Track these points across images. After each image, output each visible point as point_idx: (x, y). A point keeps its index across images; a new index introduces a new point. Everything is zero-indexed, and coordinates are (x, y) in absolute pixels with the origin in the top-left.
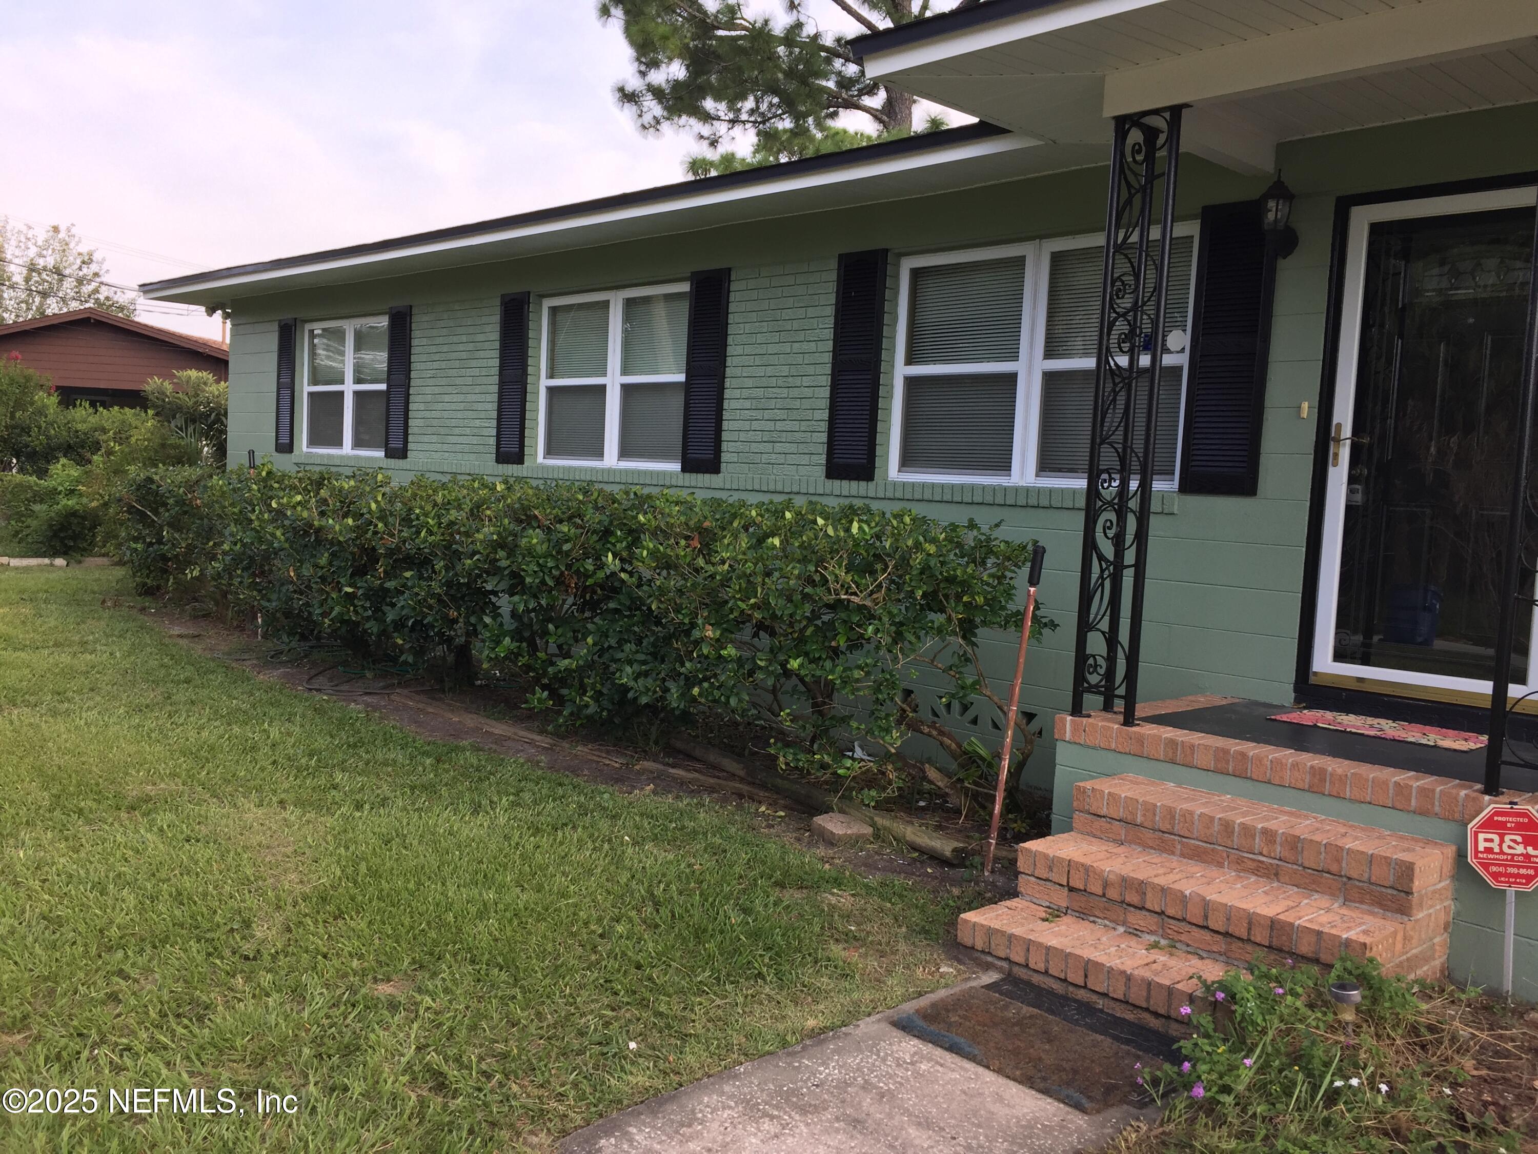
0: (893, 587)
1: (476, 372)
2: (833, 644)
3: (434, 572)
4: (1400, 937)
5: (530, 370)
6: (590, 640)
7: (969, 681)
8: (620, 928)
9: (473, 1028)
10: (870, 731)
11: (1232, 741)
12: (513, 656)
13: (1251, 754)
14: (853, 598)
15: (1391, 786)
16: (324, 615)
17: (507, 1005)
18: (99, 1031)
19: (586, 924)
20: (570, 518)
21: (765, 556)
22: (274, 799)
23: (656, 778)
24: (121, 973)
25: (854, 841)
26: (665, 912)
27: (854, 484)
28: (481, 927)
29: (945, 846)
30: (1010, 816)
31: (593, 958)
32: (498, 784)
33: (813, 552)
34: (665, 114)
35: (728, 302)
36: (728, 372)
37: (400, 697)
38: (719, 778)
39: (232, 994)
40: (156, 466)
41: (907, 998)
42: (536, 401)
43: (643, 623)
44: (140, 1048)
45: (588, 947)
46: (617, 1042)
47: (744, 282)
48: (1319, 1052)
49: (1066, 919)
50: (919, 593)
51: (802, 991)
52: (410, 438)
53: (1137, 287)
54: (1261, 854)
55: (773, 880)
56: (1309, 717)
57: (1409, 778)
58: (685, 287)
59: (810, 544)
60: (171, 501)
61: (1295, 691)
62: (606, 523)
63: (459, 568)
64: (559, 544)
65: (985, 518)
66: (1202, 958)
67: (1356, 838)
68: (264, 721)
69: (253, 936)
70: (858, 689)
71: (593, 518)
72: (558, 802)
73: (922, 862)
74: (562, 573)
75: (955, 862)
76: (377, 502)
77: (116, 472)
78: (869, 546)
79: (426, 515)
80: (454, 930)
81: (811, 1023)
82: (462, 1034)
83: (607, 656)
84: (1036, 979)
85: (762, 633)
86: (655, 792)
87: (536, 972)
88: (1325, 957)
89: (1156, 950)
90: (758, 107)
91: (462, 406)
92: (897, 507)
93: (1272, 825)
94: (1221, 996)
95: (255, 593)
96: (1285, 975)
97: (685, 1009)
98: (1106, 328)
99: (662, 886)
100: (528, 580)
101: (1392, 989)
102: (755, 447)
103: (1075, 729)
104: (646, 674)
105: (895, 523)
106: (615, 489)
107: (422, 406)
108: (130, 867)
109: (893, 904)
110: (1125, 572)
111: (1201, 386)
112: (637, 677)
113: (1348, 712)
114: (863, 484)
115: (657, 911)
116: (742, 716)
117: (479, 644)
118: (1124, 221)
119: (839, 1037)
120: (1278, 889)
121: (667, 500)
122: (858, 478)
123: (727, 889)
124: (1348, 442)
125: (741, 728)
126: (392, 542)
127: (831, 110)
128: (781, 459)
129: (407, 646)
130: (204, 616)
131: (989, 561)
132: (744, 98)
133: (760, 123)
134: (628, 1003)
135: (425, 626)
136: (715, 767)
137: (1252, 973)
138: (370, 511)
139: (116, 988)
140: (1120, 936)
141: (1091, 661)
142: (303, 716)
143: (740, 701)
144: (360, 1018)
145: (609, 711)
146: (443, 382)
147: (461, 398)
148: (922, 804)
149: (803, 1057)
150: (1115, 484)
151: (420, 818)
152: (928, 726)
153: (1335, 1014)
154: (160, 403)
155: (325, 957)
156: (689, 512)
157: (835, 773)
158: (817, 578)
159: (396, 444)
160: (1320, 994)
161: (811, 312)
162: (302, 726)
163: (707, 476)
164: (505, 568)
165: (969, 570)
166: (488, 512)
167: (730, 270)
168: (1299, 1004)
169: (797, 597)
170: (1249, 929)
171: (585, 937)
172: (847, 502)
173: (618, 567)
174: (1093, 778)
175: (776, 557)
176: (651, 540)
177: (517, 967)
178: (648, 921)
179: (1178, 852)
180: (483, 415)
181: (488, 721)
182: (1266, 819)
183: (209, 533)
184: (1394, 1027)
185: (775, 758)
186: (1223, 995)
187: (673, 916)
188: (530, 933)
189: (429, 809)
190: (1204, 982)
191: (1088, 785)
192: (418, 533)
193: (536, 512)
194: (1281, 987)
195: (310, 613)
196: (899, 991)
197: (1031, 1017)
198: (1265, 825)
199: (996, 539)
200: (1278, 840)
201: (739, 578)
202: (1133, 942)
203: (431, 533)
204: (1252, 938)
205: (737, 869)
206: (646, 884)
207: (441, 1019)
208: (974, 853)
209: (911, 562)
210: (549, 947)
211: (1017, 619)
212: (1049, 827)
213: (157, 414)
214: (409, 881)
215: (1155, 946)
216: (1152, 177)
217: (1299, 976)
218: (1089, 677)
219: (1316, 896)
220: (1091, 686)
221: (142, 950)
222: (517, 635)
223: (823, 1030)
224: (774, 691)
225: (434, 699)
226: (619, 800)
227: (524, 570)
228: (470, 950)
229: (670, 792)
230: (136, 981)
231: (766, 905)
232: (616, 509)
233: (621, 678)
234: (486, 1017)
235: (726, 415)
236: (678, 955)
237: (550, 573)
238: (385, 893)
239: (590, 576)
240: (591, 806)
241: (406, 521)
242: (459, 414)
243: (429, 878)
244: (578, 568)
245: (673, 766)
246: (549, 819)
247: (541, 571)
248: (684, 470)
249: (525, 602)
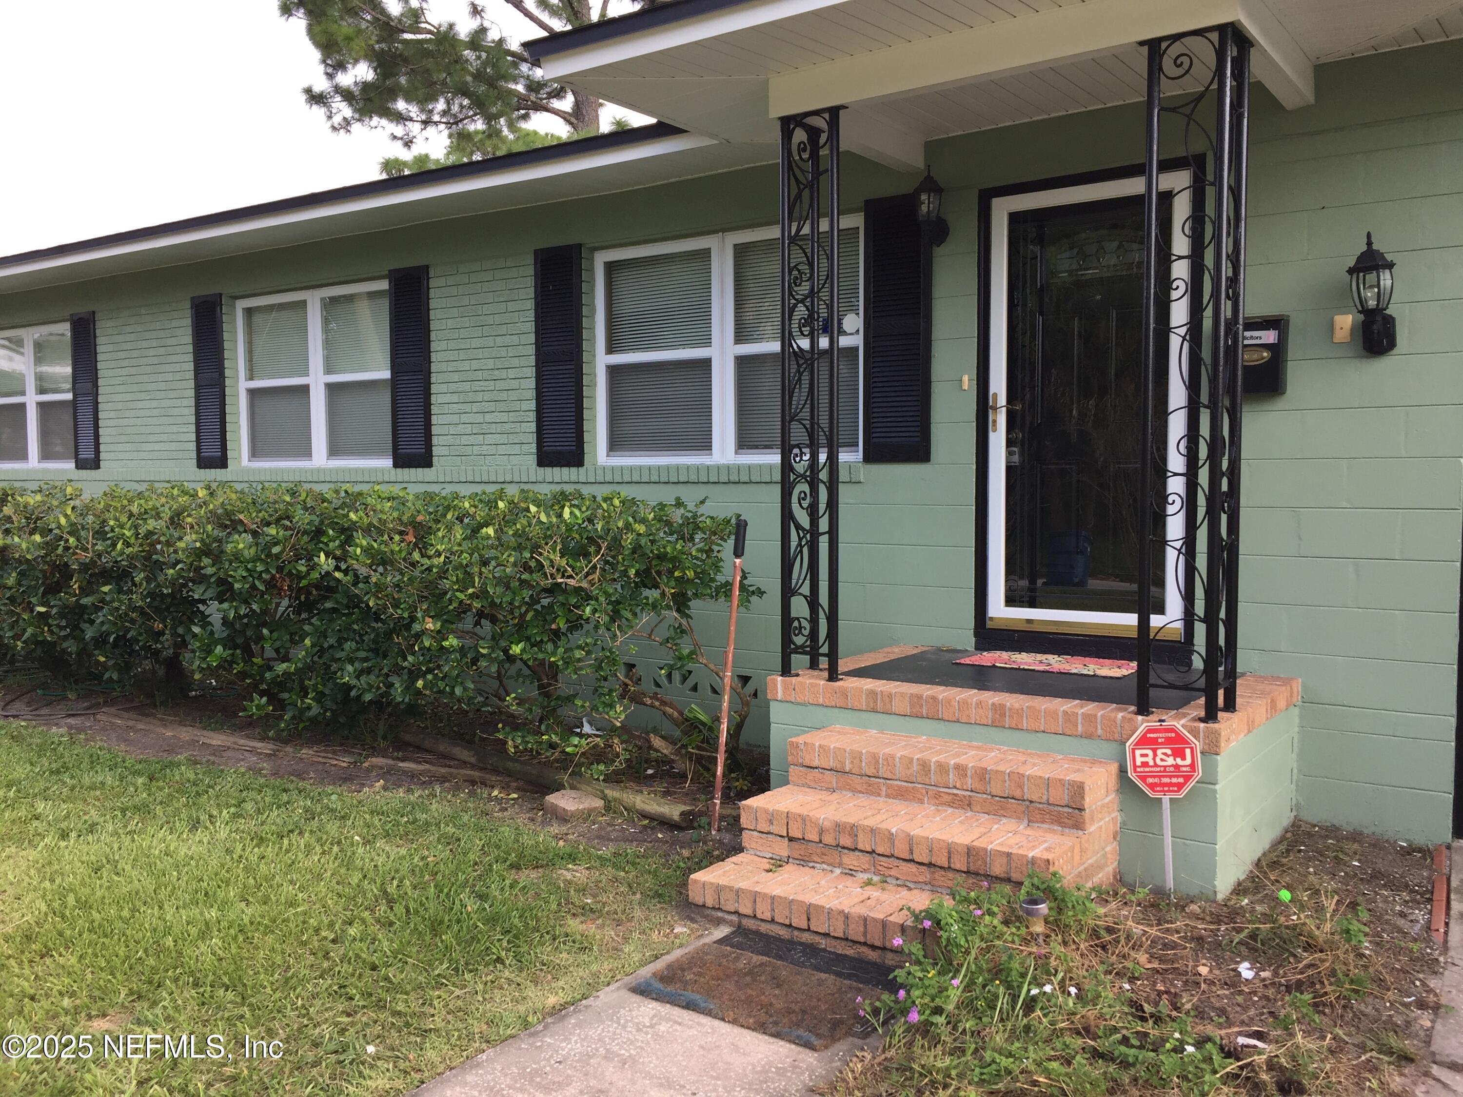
0: (607, 567)
1: (170, 377)
2: (553, 626)
3: (134, 584)
4: (1077, 850)
5: (227, 373)
6: (308, 642)
7: (686, 652)
8: (352, 931)
10: (594, 708)
11: (924, 687)
12: (226, 664)
13: (941, 697)
14: (571, 582)
15: (1060, 714)
16: (16, 637)
17: (235, 1025)
19: (317, 931)
20: (278, 521)
21: (480, 546)
23: (386, 773)
25: (587, 816)
26: (399, 909)
27: (565, 470)
28: (203, 948)
29: (673, 810)
30: (733, 775)
31: (326, 965)
32: (217, 797)
33: (528, 539)
34: (357, 116)
35: (428, 299)
36: (434, 367)
37: (106, 716)
38: (450, 767)
41: (643, 963)
42: (236, 404)
43: (362, 621)
45: (320, 955)
46: (354, 1048)
47: (443, 279)
48: (1015, 965)
49: (787, 868)
50: (632, 572)
51: (542, 970)
52: (102, 448)
53: (812, 274)
54: (955, 787)
55: (508, 863)
56: (988, 658)
57: (1075, 706)
58: (383, 285)
59: (524, 532)
61: (976, 635)
62: (317, 523)
63: (161, 578)
64: (268, 547)
65: (690, 496)
66: (910, 889)
67: (1034, 765)
70: (581, 669)
71: (302, 518)
72: (283, 809)
73: (652, 828)
74: (273, 577)
75: (684, 825)
76: (66, 516)
78: (582, 530)
79: (122, 526)
80: (174, 955)
81: (552, 1000)
83: (327, 656)
84: (764, 928)
85: (483, 621)
86: (385, 788)
87: (265, 987)
88: (1015, 876)
89: (870, 887)
90: (449, 109)
91: (156, 412)
92: (606, 490)
93: (962, 760)
94: (927, 924)
96: (983, 897)
97: (423, 1004)
98: (787, 314)
99: (395, 883)
100: (237, 586)
101: (1073, 899)
102: (465, 440)
103: (785, 688)
104: (369, 671)
105: (605, 506)
106: (325, 489)
107: (112, 414)
109: (627, 873)
110: (821, 538)
111: (876, 365)
112: (359, 675)
113: (1020, 651)
114: (574, 470)
115: (391, 908)
116: (468, 705)
117: (188, 655)
118: (796, 214)
119: (580, 1011)
120: (972, 818)
121: (379, 497)
122: (569, 465)
123: (462, 878)
124: (1004, 409)
125: (471, 715)
126: (86, 557)
127: (523, 112)
128: (492, 450)
129: (110, 663)
131: (696, 536)
132: (434, 99)
133: (452, 124)
134: (364, 1007)
135: (128, 640)
136: (445, 757)
137: (954, 899)
138: (59, 526)
140: (837, 877)
141: (796, 624)
143: (465, 689)
145: (332, 710)
146: (135, 388)
147: (154, 404)
148: (650, 772)
149: (545, 1036)
150: (806, 457)
151: (133, 841)
152: (651, 698)
153: (1027, 927)
155: (32, 999)
156: (401, 507)
157: (563, 752)
158: (533, 564)
159: (87, 455)
160: (1013, 910)
161: (511, 306)
163: (420, 470)
164: (212, 576)
165: (678, 547)
166: (189, 520)
167: (427, 267)
168: (996, 922)
169: (515, 584)
170: (949, 858)
171: (316, 944)
172: (557, 488)
173: (332, 567)
174: (804, 732)
175: (492, 547)
176: (364, 537)
177: (245, 985)
178: (382, 920)
179: (884, 793)
180: (180, 420)
181: (205, 733)
182: (958, 755)
184: (1078, 933)
185: (504, 743)
186: (929, 923)
187: (408, 911)
188: (257, 948)
189: (143, 831)
190: (913, 913)
191: (800, 740)
192: (114, 545)
193: (241, 517)
194: (980, 908)
196: (637, 957)
197: (761, 965)
198: (957, 760)
199: (702, 515)
200: (969, 773)
201: (456, 569)
202: (849, 881)
203: (127, 544)
204: (952, 866)
205: (472, 856)
206: (378, 882)
208: (701, 814)
209: (623, 543)
210: (278, 960)
211: (726, 589)
212: (768, 781)
214: (122, 908)
215: (869, 883)
216: (818, 173)
217: (994, 896)
218: (795, 638)
219: (1004, 820)
220: (797, 647)
222: (229, 643)
223: (564, 1006)
224: (499, 677)
225: (147, 715)
226: (348, 801)
227: (231, 576)
228: (192, 973)
229: (400, 786)
231: (502, 889)
232: (326, 508)
233: (342, 677)
235: (434, 409)
236: (415, 950)
237: (260, 577)
238: (96, 924)
239: (304, 578)
240: (319, 810)
241: (100, 534)
242: (154, 421)
243: (145, 903)
244: (290, 571)
245: (403, 760)
246: (273, 827)
247: (251, 575)
248: (396, 465)
249: (236, 608)
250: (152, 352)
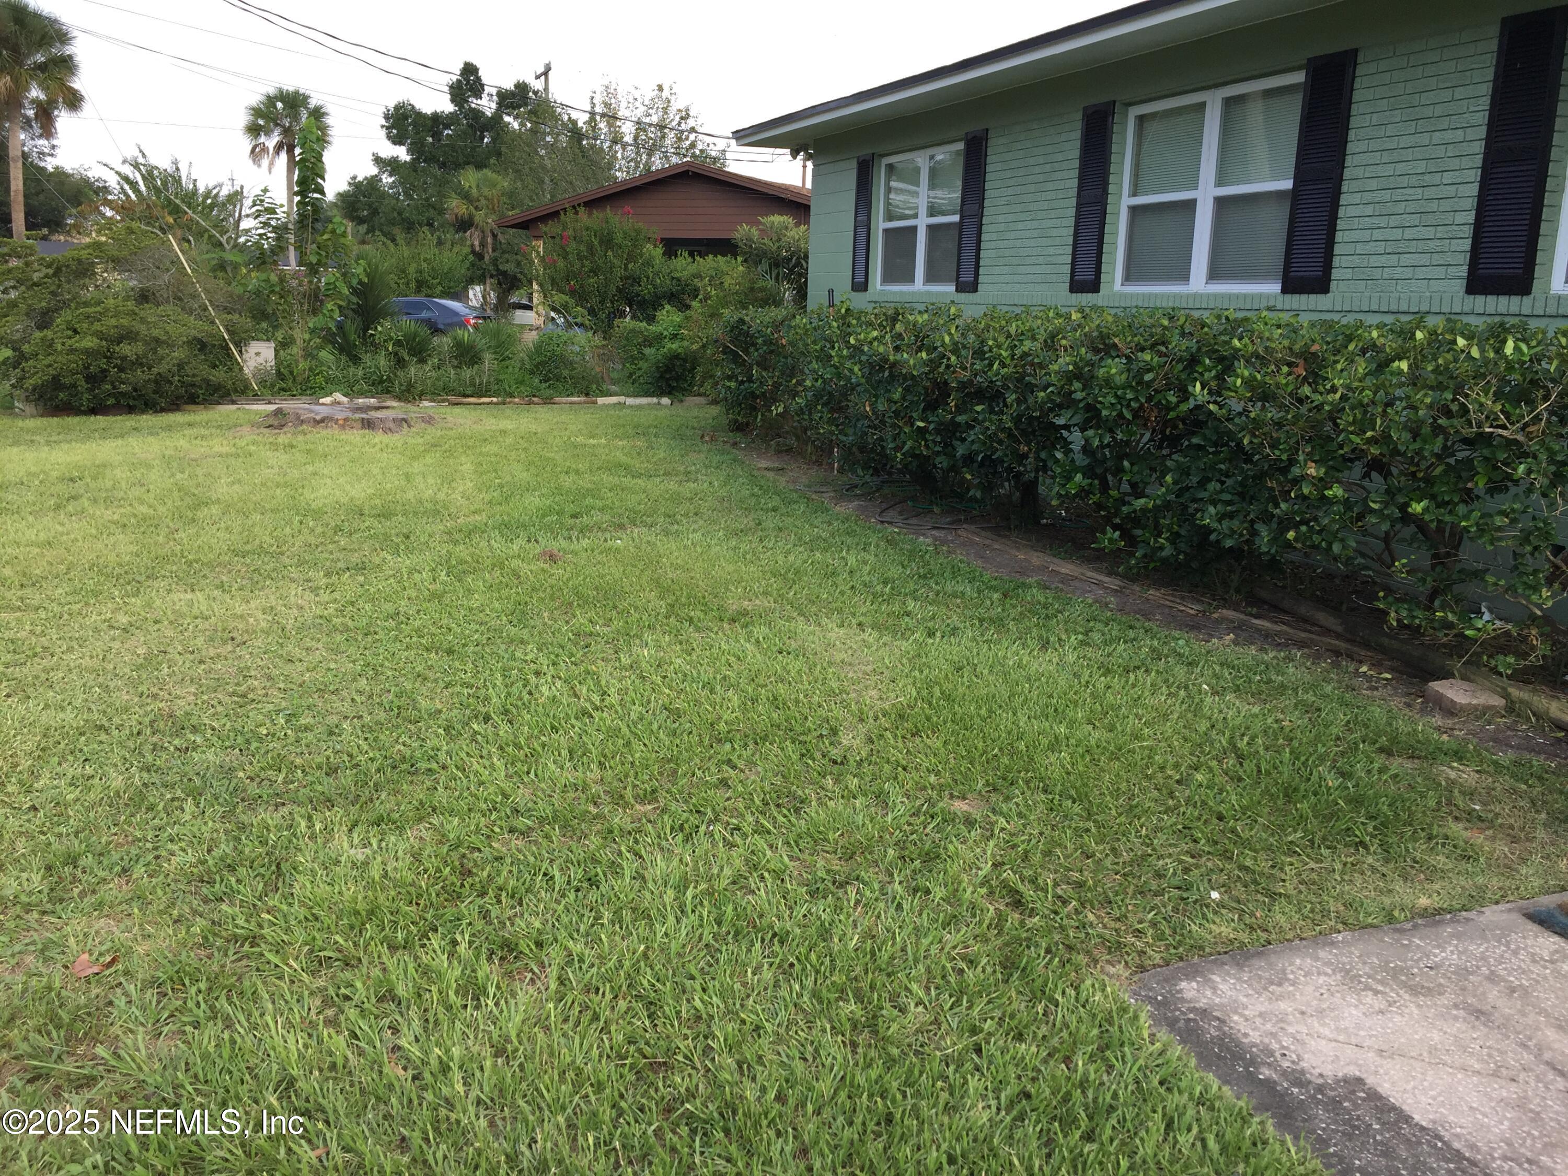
0: (1556, 418)
1: (1053, 195)
2: (1469, 485)
3: (1006, 405)
5: (1111, 189)
6: (1169, 478)
8: (1199, 777)
9: (1048, 853)
12: (1084, 493)
14: (1501, 432)
16: (898, 449)
17: (1081, 836)
18: (713, 810)
19: (1162, 768)
20: (1153, 347)
21: (1387, 383)
22: (854, 621)
23: (1237, 628)
24: (729, 762)
25: (1481, 713)
26: (1249, 765)
27: (1505, 298)
28: (1053, 759)
31: (1171, 802)
32: (1066, 622)
33: (1451, 377)
35: (1352, 90)
36: (1347, 174)
37: (966, 532)
38: (1310, 632)
39: (823, 793)
40: (747, 308)
41: (1546, 891)
42: (1116, 223)
43: (1230, 460)
44: (748, 830)
45: (1164, 791)
46: (1198, 889)
47: (1375, 64)
51: (1413, 867)
52: (981, 271)
55: (1377, 746)
58: (1299, 77)
59: (1447, 368)
60: (760, 341)
62: (1194, 350)
63: (1031, 400)
64: (1140, 373)
68: (842, 550)
69: (840, 743)
70: (1499, 539)
71: (1179, 345)
72: (1130, 645)
74: (1142, 406)
76: (950, 334)
77: (712, 316)
78: (1527, 370)
79: (999, 347)
80: (1026, 758)
81: (1423, 901)
82: (1037, 858)
83: (1186, 495)
85: (1374, 473)
86: (1235, 643)
87: (1110, 809)
91: (1035, 233)
92: (1559, 325)
95: (834, 428)
97: (1273, 867)
99: (1246, 739)
100: (1105, 413)
102: (1375, 261)
104: (1231, 516)
105: (1563, 341)
106: (1204, 314)
107: (994, 236)
108: (733, 671)
109: (1530, 787)
112: (1221, 518)
114: (1516, 299)
115: (1241, 764)
116: (1346, 565)
117: (1048, 481)
119: (1458, 921)
121: (1267, 324)
122: (1511, 291)
123: (1321, 749)
126: (965, 375)
128: (1408, 273)
129: (976, 482)
130: (786, 451)
134: (1209, 853)
135: (994, 461)
136: (1305, 620)
138: (943, 344)
139: (726, 775)
142: (877, 546)
143: (1345, 547)
144: (938, 829)
145: (1186, 554)
146: (1018, 208)
147: (1035, 224)
149: (1414, 936)
151: (990, 649)
154: (747, 249)
155: (904, 769)
156: (1293, 335)
157: (1461, 634)
158: (1454, 407)
159: (967, 277)
161: (1460, 92)
162: (876, 556)
163: (1313, 297)
164: (1081, 401)
166: (1064, 342)
167: (1356, 51)
169: (1426, 430)
171: (1162, 781)
172: (1495, 320)
173: (1207, 398)
175: (1401, 385)
176: (1246, 367)
177: (1090, 802)
178: (1230, 773)
180: (1057, 241)
181: (1056, 560)
183: (792, 371)
185: (1385, 613)
187: (1259, 771)
188: (1103, 771)
189: (999, 642)
192: (991, 365)
193: (1116, 340)
195: (883, 447)
196: (1536, 882)
201: (1353, 408)
203: (1003, 365)
205: (1334, 730)
206: (1227, 734)
207: (1016, 840)
210: (1123, 786)
213: (745, 261)
214: (981, 708)
221: (746, 745)
222: (1088, 472)
223: (1439, 911)
224: (1387, 539)
225: (999, 536)
226: (1195, 647)
227: (1100, 403)
228: (1042, 779)
229: (1252, 643)
230: (742, 771)
231: (1369, 772)
232: (1206, 334)
233: (1202, 519)
234: (1060, 845)
235: (1340, 224)
236: (1265, 811)
237: (1128, 406)
238: (958, 717)
239: (1173, 409)
240: (1166, 651)
241: (979, 353)
242: (1032, 243)
243: (1000, 707)
244: (1160, 402)
245: (1257, 617)
246: (1120, 660)
247: (1119, 403)
248: (1284, 291)
249: (1101, 436)
250: (1037, 170)
